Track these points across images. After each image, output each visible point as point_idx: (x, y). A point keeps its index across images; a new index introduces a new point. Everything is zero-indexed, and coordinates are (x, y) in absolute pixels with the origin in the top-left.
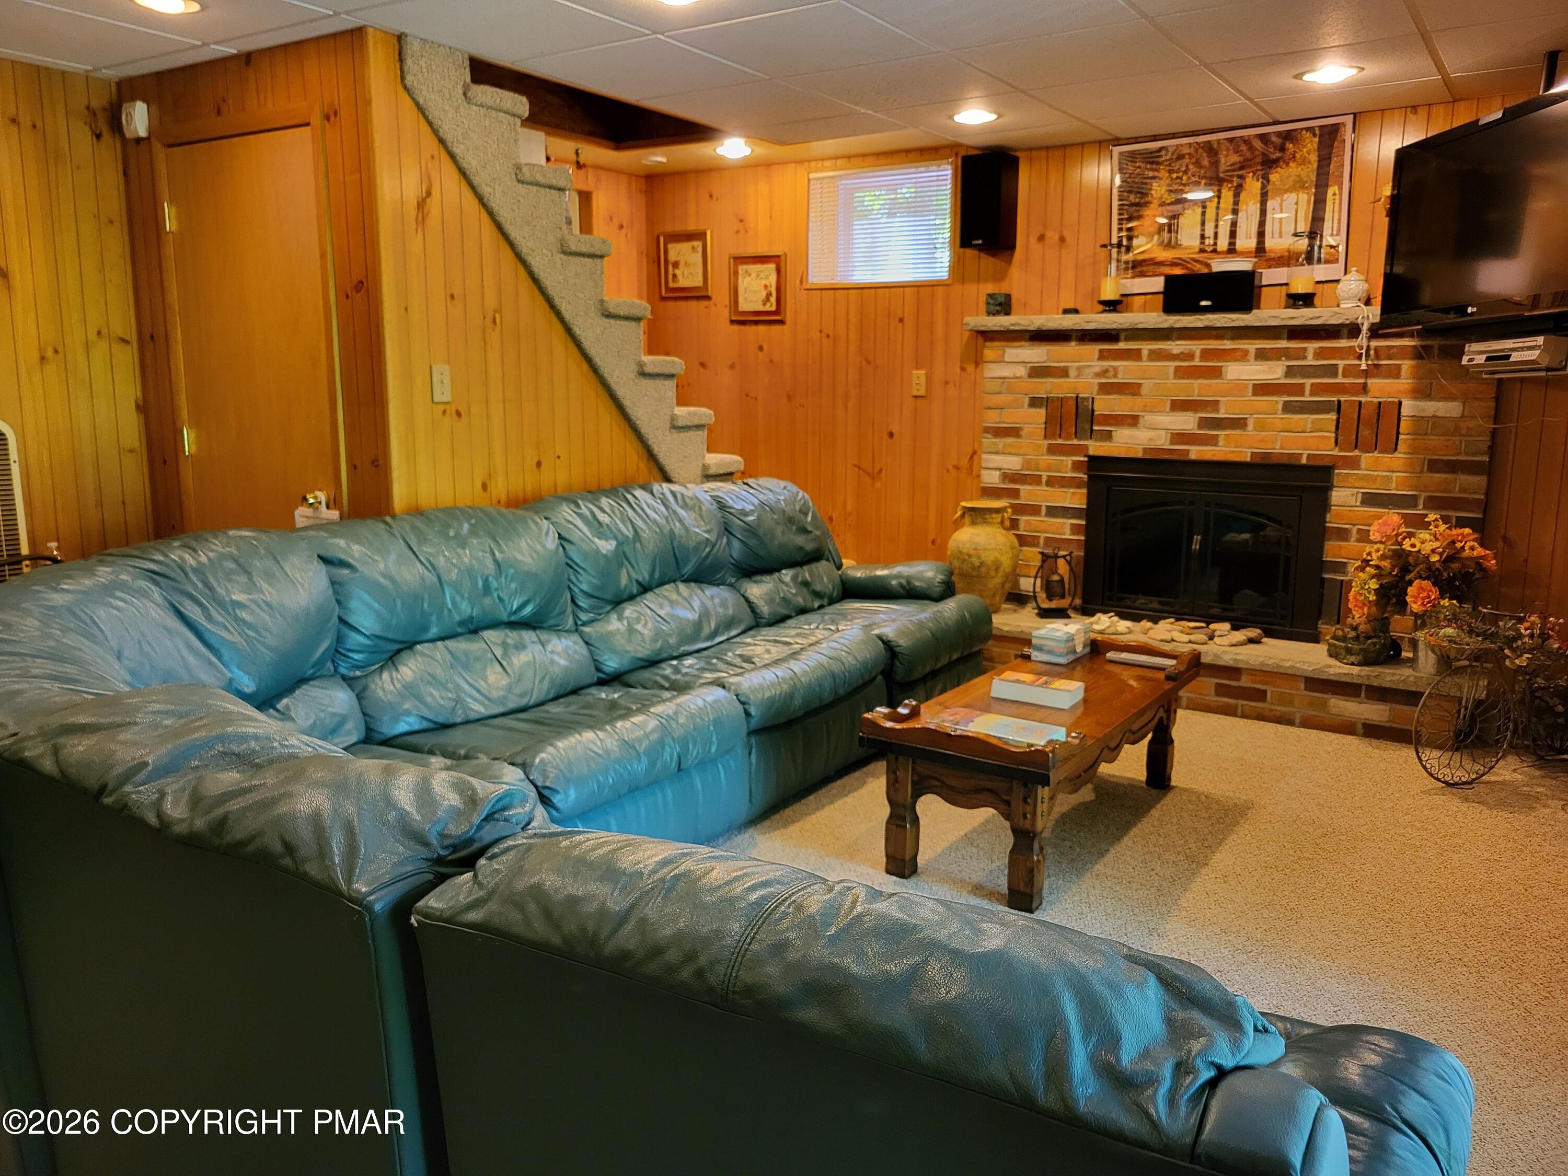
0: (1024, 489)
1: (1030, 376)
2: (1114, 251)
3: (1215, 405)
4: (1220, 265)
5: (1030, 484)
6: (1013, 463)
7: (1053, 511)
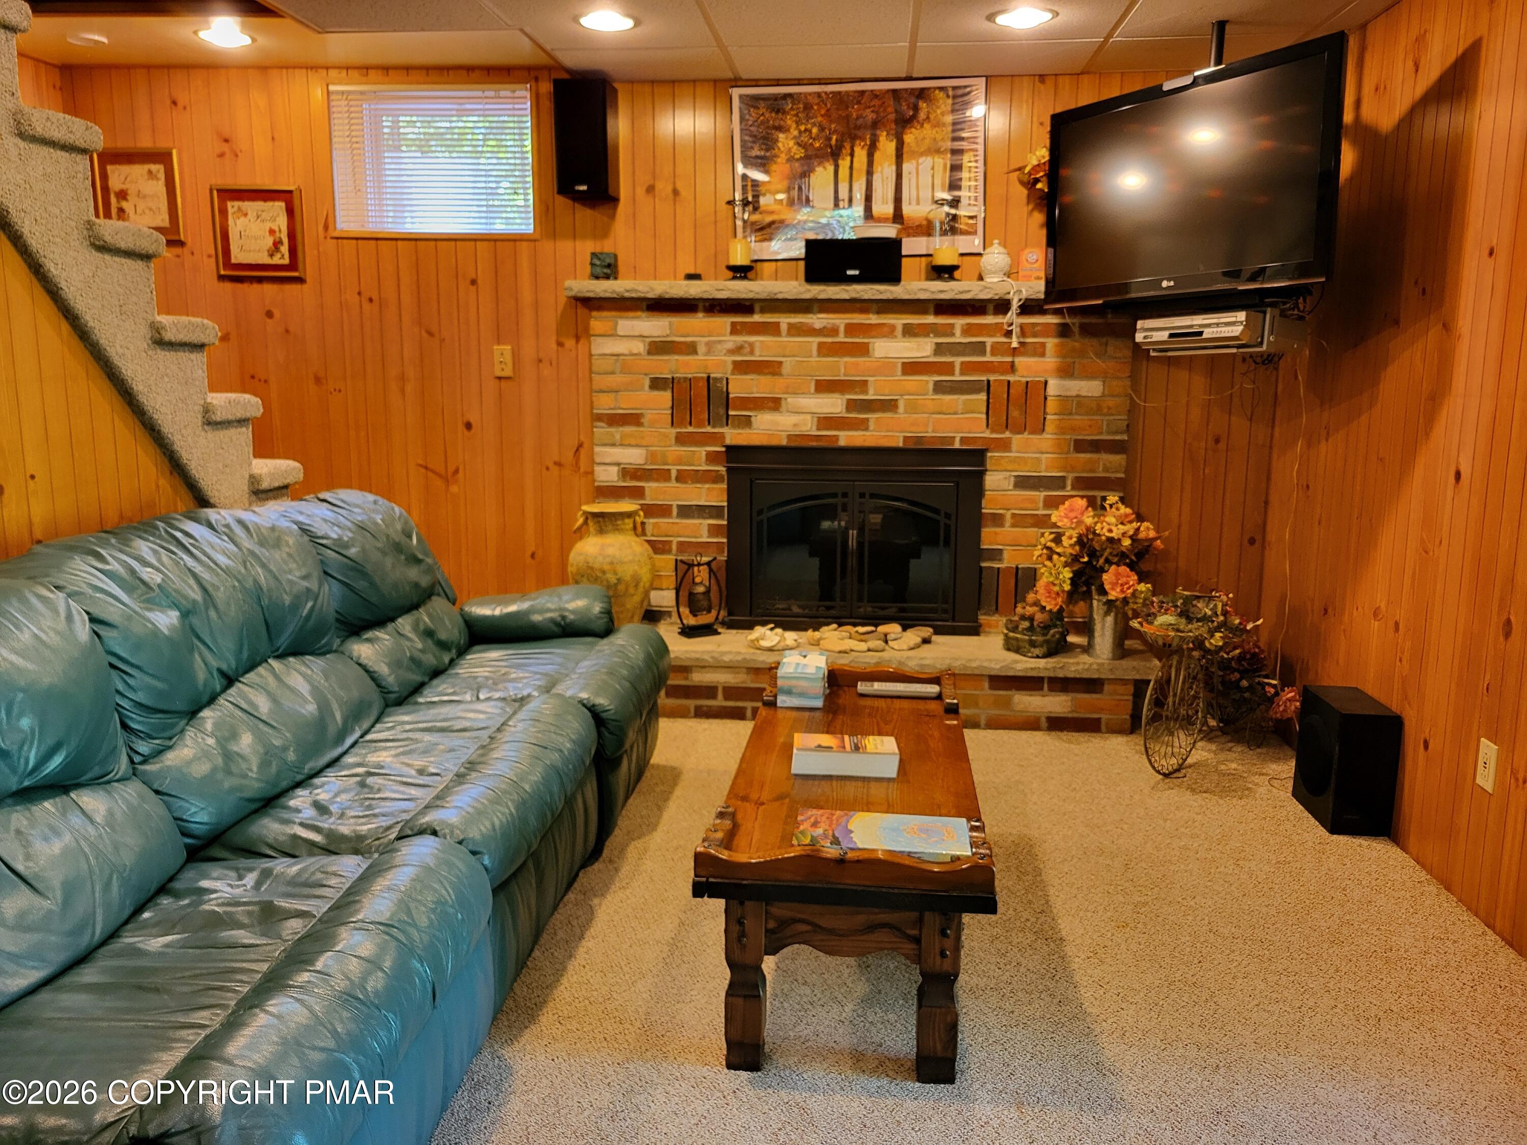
0: (650, 486)
1: (650, 353)
2: (739, 209)
3: (863, 385)
5: (657, 480)
6: (634, 456)
7: (686, 511)
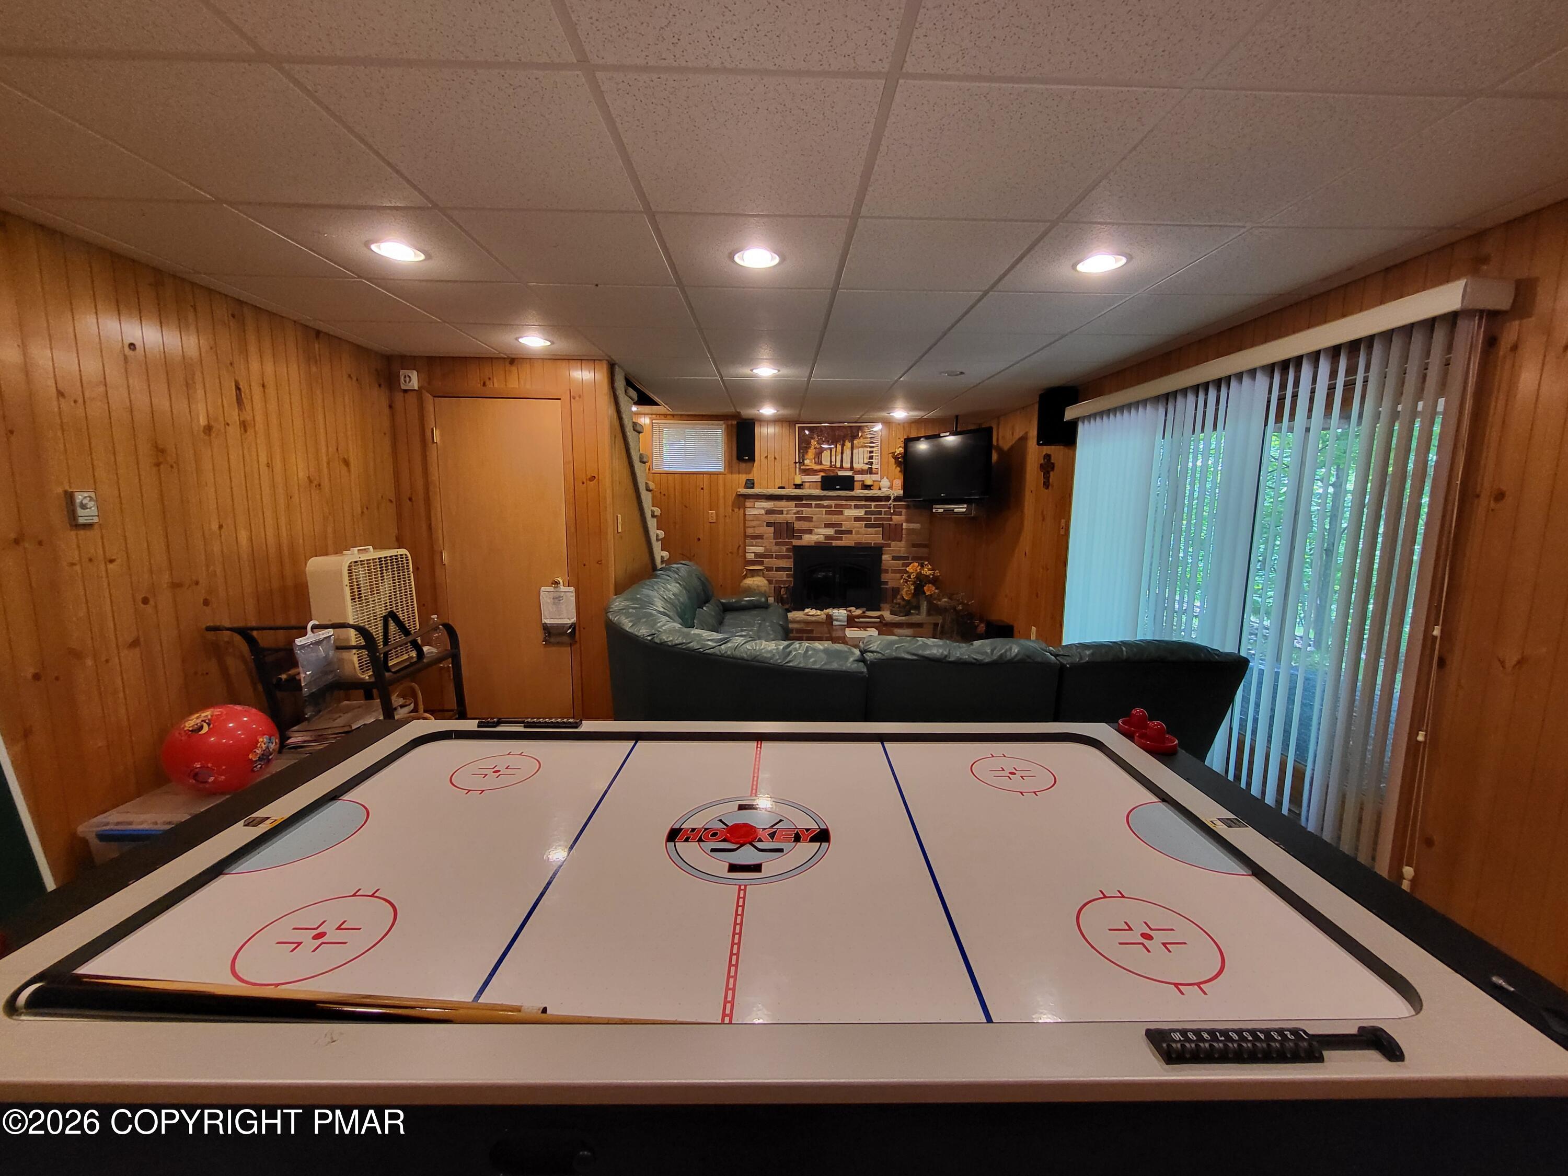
0: (766, 560)
1: (766, 514)
2: (798, 465)
3: (841, 525)
4: (841, 473)
5: (768, 558)
6: (760, 550)
7: (779, 569)
